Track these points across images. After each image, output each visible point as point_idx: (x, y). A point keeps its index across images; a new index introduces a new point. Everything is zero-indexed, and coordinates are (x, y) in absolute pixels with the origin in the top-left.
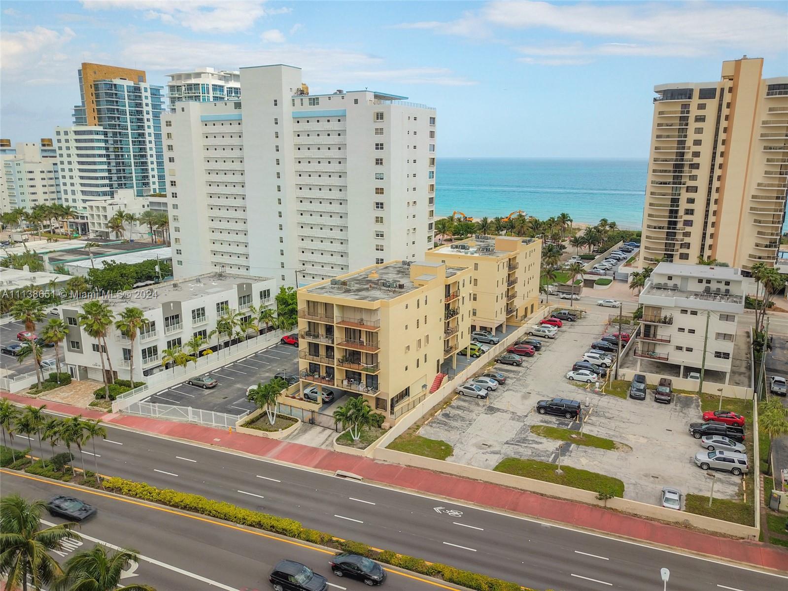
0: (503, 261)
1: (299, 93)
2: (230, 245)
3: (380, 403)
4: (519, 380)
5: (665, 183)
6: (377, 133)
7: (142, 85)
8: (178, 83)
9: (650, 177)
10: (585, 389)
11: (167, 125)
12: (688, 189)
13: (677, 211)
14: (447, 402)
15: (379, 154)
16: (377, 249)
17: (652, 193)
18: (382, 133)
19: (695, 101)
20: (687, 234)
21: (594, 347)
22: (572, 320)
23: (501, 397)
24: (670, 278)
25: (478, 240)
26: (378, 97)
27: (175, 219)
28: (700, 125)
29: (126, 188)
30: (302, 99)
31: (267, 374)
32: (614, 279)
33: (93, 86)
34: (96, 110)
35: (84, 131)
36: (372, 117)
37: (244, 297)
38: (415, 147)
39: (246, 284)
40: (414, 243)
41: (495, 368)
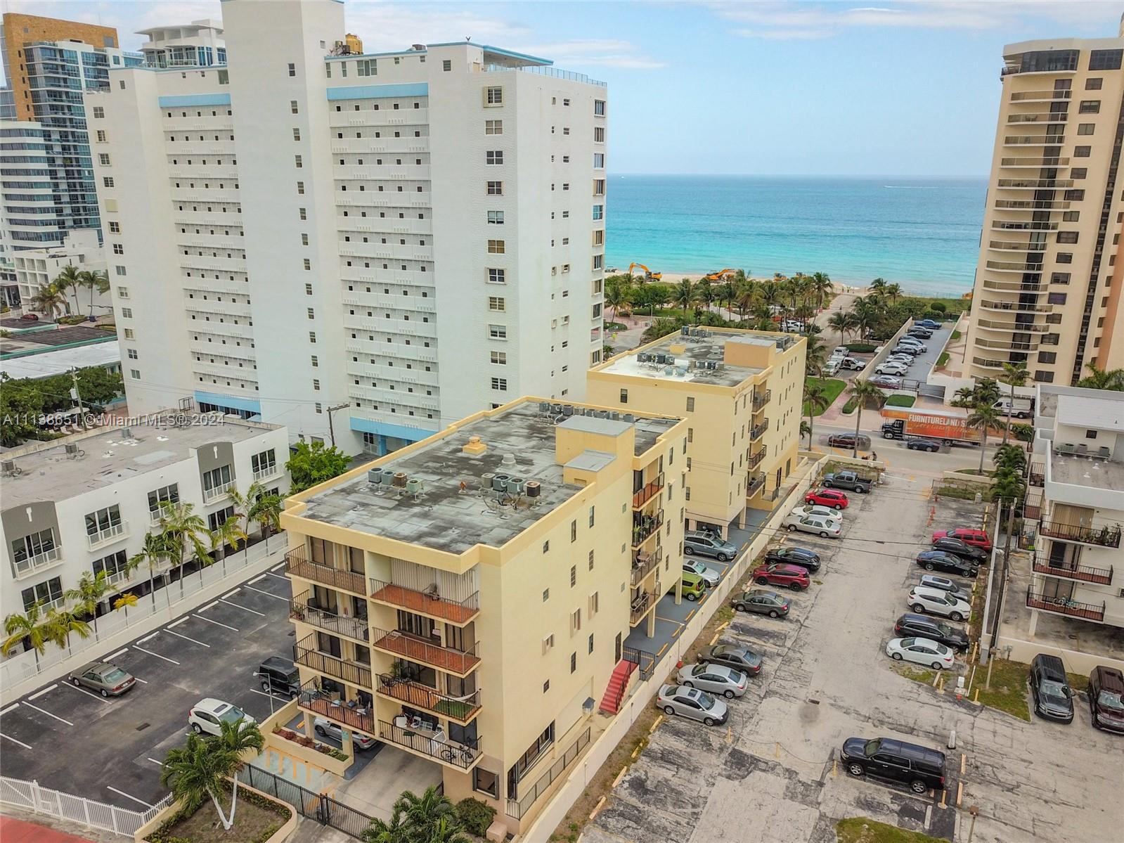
0: (744, 392)
1: (340, 51)
2: (224, 342)
3: (483, 779)
4: (787, 661)
5: (1019, 226)
6: (488, 131)
7: (111, 52)
8: (161, 45)
9: (990, 214)
10: (933, 690)
11: (96, 116)
12: (1060, 238)
13: (1036, 278)
14: (636, 741)
15: (495, 172)
16: (494, 361)
17: (993, 245)
18: (499, 131)
19: (1082, 73)
20: (1055, 319)
21: (922, 564)
22: (863, 491)
23: (756, 718)
24: (1092, 434)
25: (686, 337)
26: (491, 57)
27: (122, 294)
28: (1088, 118)
29: (88, 226)
30: (344, 63)
31: (254, 648)
32: (918, 395)
33: (22, 52)
34: (29, 95)
35: (9, 130)
36: (479, 97)
37: (214, 471)
38: (566, 159)
39: (218, 444)
40: (565, 344)
41: (735, 627)
